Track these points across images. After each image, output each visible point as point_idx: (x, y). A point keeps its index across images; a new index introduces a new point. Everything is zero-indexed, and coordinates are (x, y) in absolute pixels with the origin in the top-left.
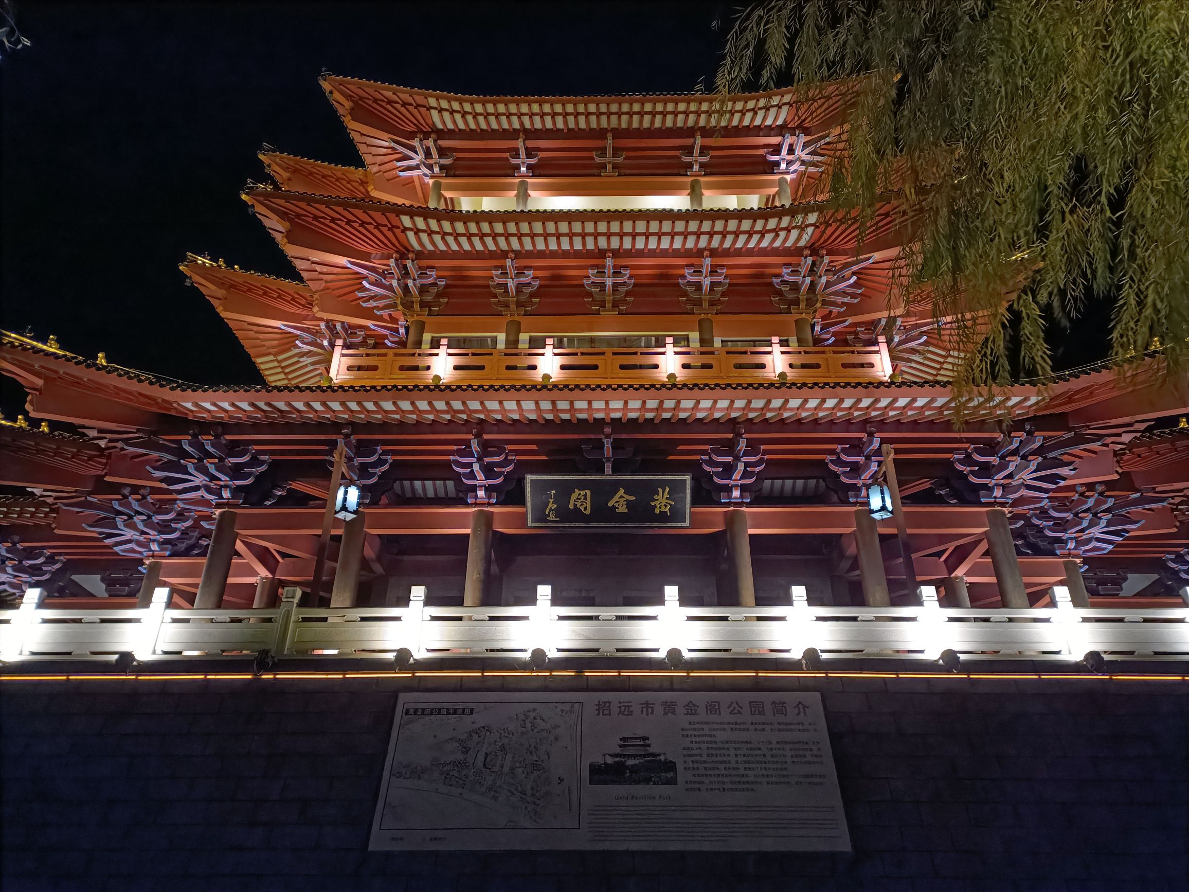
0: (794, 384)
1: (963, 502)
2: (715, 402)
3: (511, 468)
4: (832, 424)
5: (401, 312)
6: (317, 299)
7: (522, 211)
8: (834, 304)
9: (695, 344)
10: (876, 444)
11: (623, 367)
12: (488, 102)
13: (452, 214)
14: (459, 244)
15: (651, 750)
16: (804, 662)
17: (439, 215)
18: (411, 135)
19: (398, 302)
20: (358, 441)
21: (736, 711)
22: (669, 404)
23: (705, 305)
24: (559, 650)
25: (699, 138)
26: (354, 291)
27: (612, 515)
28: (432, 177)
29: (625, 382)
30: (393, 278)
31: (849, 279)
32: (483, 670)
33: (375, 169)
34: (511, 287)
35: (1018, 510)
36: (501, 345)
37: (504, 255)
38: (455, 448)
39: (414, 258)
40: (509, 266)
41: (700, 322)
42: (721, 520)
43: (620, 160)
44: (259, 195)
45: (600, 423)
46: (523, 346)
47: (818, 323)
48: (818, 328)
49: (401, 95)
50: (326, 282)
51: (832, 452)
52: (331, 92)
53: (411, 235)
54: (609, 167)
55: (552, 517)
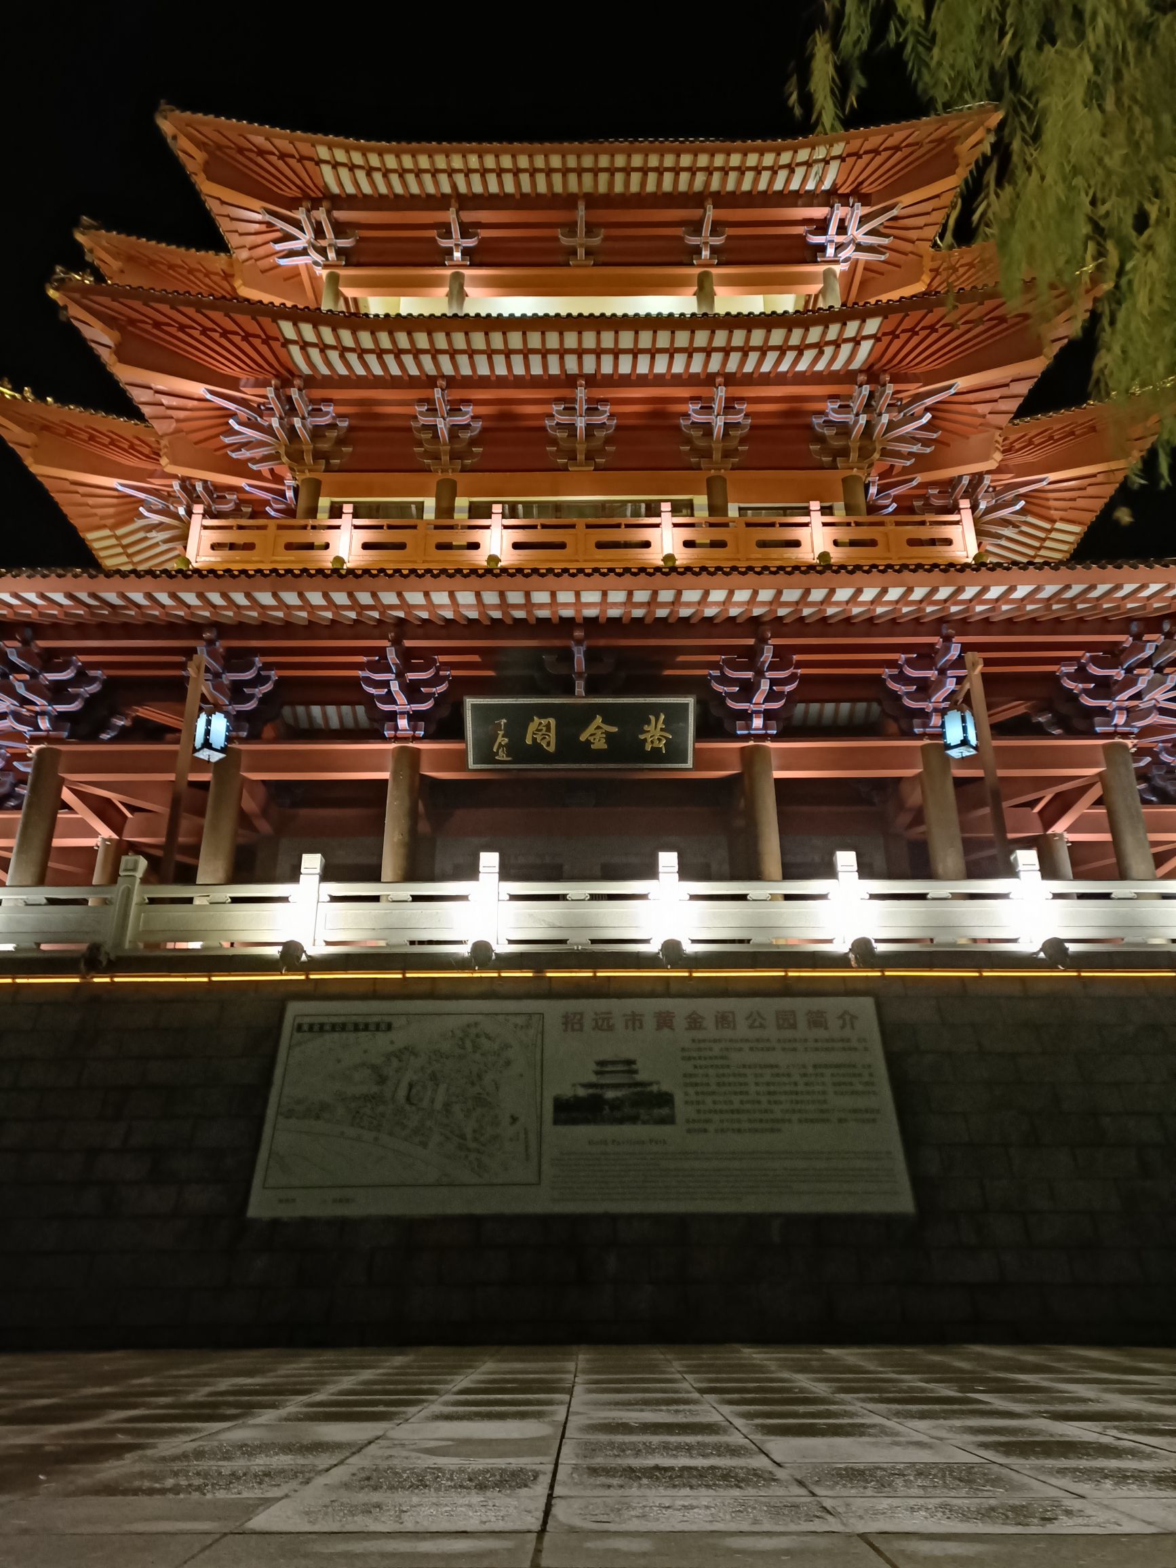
0: (842, 567)
1: (1071, 733)
2: (731, 593)
3: (442, 688)
4: (894, 624)
5: (287, 466)
6: (166, 447)
7: (455, 315)
8: (898, 455)
9: (702, 514)
10: (955, 652)
11: (600, 545)
12: (406, 152)
13: (356, 320)
14: (365, 365)
15: (639, 1077)
16: (852, 956)
17: (334, 321)
18: (293, 204)
19: (282, 451)
20: (229, 650)
21: (757, 1024)
22: (666, 596)
23: (717, 456)
24: (511, 942)
25: (709, 207)
26: (217, 436)
27: (585, 752)
28: (325, 266)
29: (604, 566)
30: (274, 415)
31: (921, 417)
32: (404, 970)
33: (244, 254)
34: (441, 429)
35: (1146, 742)
36: (429, 515)
37: (431, 382)
38: (365, 659)
39: (302, 386)
40: (439, 398)
41: (710, 481)
42: (736, 759)
43: (596, 241)
44: (74, 290)
45: (568, 623)
46: (461, 516)
47: (874, 482)
48: (873, 490)
49: (277, 142)
50: (178, 421)
51: (892, 664)
52: (175, 138)
53: (295, 350)
54: (581, 252)
55: (502, 756)
